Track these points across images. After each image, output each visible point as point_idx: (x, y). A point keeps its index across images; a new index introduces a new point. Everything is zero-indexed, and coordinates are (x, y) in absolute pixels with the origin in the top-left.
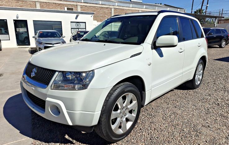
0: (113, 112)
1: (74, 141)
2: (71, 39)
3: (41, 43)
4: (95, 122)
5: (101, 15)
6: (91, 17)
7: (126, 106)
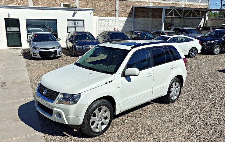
0: (92, 118)
1: (69, 135)
2: (67, 40)
3: (36, 48)
4: (81, 123)
5: (103, 9)
6: (91, 13)
7: (101, 114)
